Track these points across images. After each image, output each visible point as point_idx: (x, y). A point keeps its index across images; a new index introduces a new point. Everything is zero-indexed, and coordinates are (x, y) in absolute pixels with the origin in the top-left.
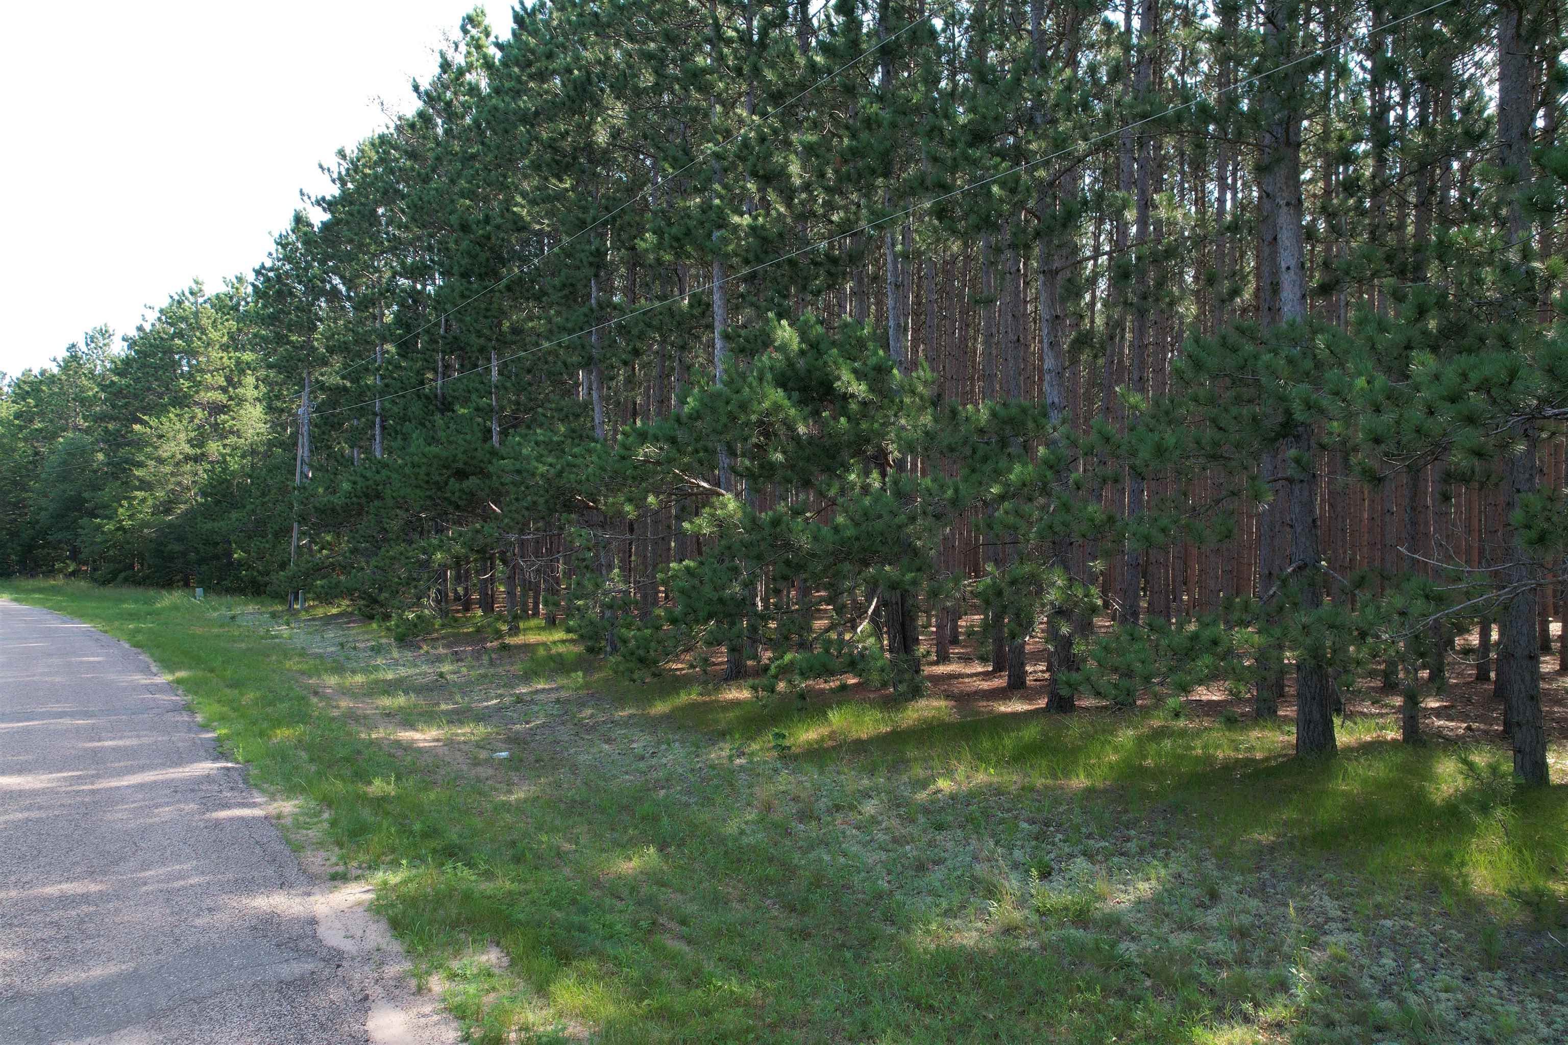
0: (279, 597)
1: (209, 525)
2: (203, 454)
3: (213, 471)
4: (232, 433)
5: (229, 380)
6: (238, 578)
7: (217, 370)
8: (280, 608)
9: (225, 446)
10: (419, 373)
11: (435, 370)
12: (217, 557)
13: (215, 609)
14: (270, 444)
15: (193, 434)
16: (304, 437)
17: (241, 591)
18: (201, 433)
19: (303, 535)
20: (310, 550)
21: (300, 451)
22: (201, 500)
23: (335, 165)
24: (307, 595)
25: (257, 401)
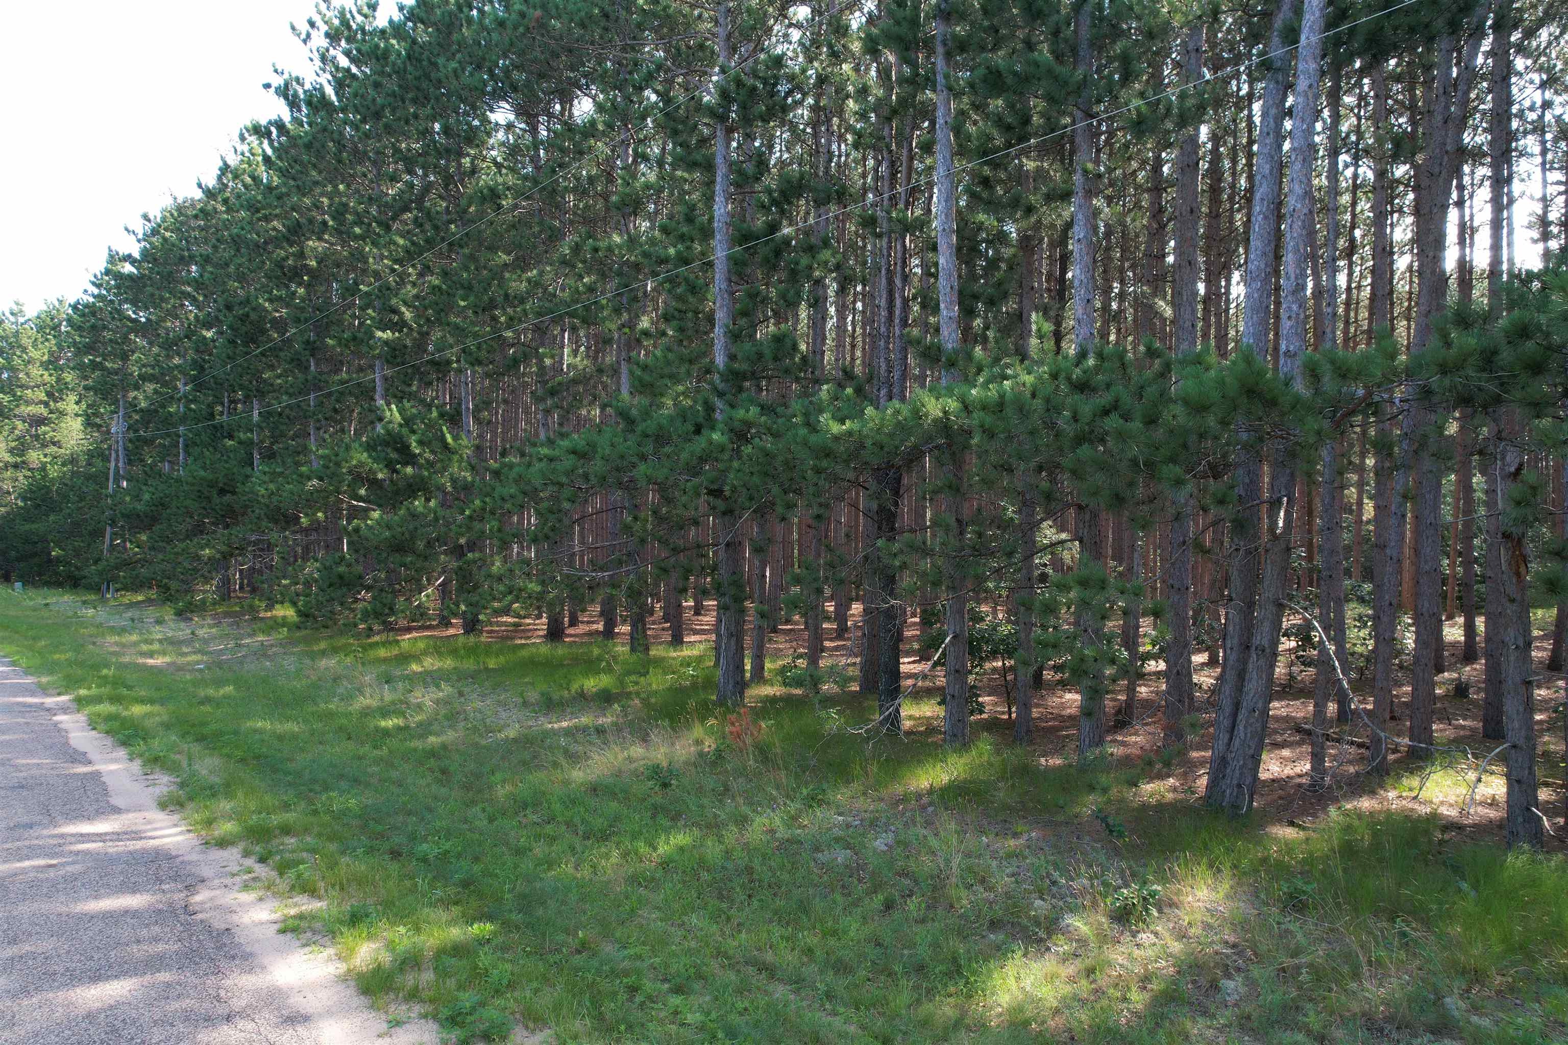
0: (96, 588)
1: (27, 527)
2: (23, 462)
3: (33, 477)
4: (54, 444)
5: (49, 394)
6: (57, 574)
7: (38, 386)
8: (93, 597)
9: (45, 456)
10: (210, 406)
11: (222, 404)
12: (35, 554)
13: (31, 599)
14: (90, 454)
15: (13, 444)
16: (117, 452)
17: (59, 585)
18: (22, 444)
19: (115, 535)
20: (125, 548)
21: (113, 464)
22: (20, 503)
23: (140, 228)
24: (118, 586)
25: (77, 415)
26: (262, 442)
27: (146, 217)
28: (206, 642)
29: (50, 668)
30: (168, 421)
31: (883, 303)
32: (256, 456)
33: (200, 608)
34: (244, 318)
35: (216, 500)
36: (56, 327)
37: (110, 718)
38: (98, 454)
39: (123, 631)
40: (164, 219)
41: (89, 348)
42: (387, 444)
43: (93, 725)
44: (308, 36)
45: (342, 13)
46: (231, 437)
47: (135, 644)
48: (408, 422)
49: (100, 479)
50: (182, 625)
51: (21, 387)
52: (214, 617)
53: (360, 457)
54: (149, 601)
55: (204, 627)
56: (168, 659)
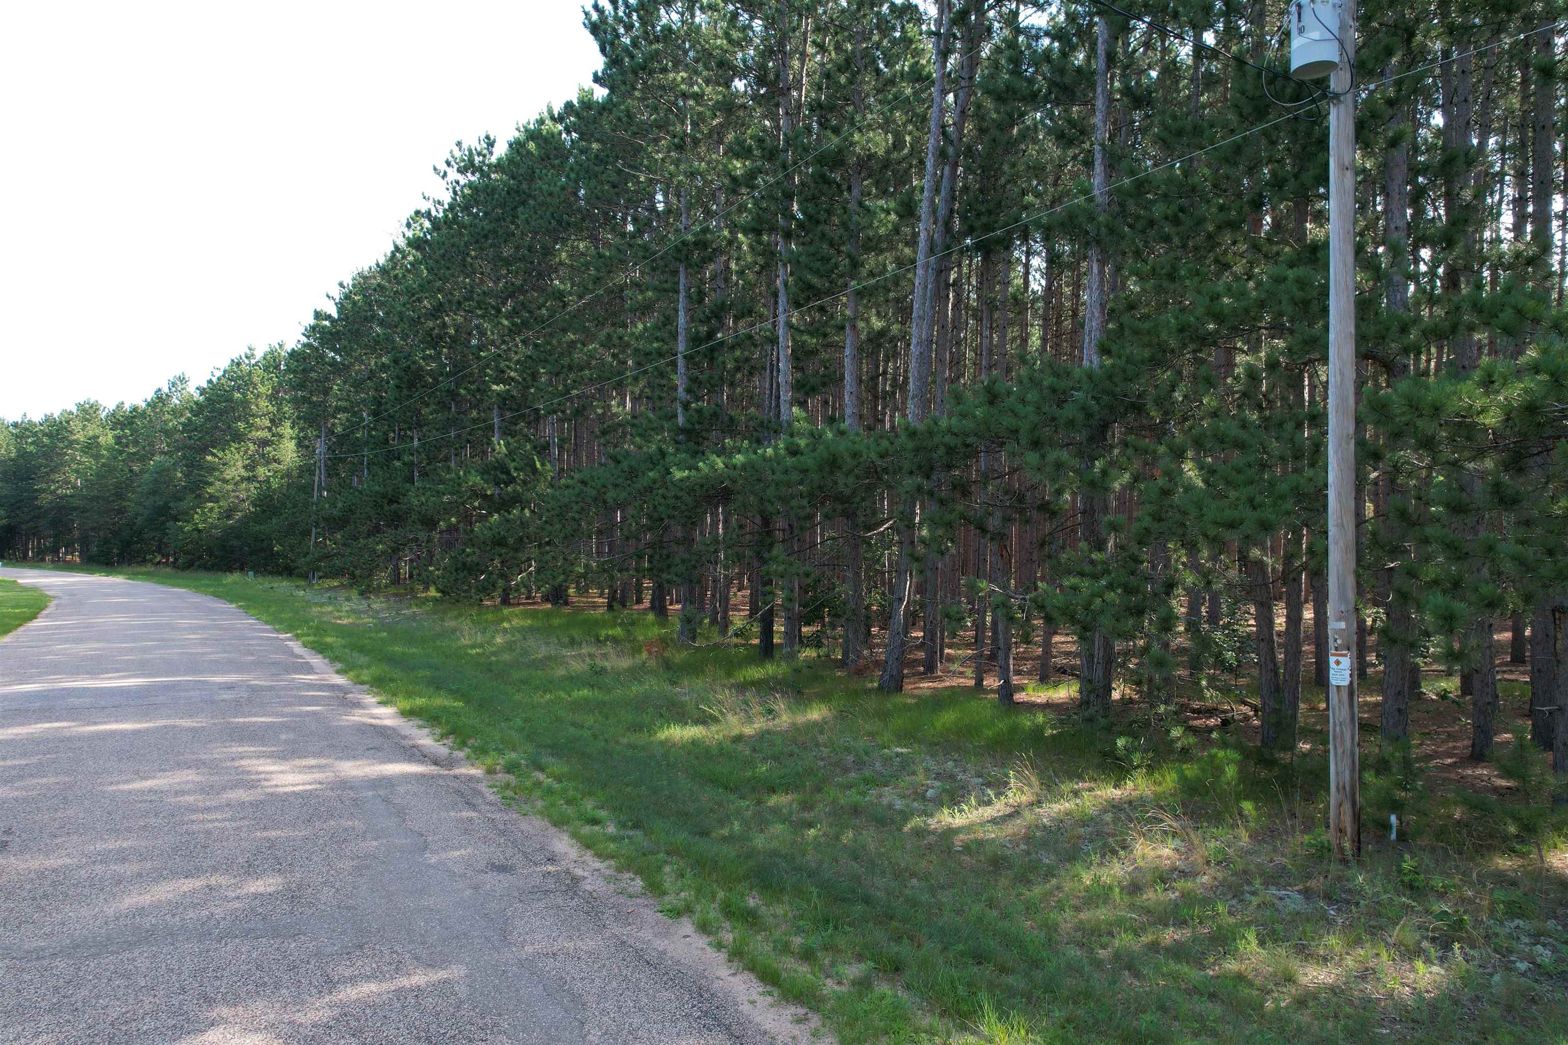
0: (305, 576)
1: (258, 528)
2: (254, 476)
3: (261, 488)
4: (275, 461)
5: (272, 422)
6: (278, 565)
7: (264, 415)
8: (303, 583)
9: (269, 471)
10: (386, 434)
12: (263, 549)
13: (261, 584)
14: (301, 469)
15: (247, 462)
16: (320, 468)
17: (280, 574)
18: (253, 461)
19: (318, 535)
20: (326, 545)
21: (317, 478)
22: (252, 509)
23: (337, 294)
24: (320, 574)
25: (292, 438)
26: (420, 463)
27: (341, 285)
28: (378, 612)
29: (281, 621)
30: (356, 446)
31: (767, 385)
32: (416, 474)
33: (378, 590)
34: (407, 370)
35: (386, 508)
36: (277, 367)
37: (314, 642)
38: (306, 470)
39: (322, 605)
40: (354, 286)
41: (301, 386)
42: (496, 468)
43: (305, 645)
44: (445, 174)
45: (470, 150)
46: (399, 459)
47: (331, 612)
48: (511, 453)
49: (306, 489)
50: (363, 602)
51: (253, 416)
52: (386, 596)
53: (475, 479)
54: (343, 586)
55: (378, 604)
56: (350, 620)
